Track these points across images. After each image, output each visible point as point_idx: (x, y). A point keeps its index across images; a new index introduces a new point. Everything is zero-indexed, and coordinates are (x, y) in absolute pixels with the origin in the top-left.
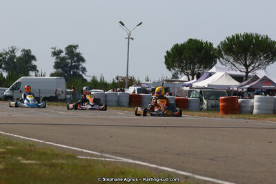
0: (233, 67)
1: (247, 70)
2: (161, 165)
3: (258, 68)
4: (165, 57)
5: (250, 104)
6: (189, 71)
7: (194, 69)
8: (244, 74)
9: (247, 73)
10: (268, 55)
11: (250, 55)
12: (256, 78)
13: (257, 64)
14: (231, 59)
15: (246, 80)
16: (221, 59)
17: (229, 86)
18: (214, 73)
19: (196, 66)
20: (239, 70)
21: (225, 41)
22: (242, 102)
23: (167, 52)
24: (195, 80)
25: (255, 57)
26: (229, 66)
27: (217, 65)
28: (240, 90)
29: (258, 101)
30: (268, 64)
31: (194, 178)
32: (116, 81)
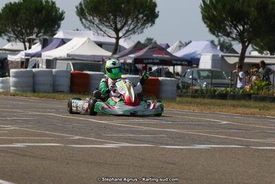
0: (99, 31)
8: (114, 41)
9: (118, 38)
14: (96, 21)
18: (69, 40)
20: (107, 36)
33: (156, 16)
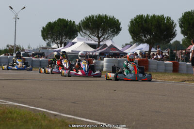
0: (90, 38)
1: (99, 40)
2: (38, 107)
3: (107, 39)
4: (42, 31)
5: (101, 64)
6: (59, 41)
7: (62, 39)
8: (97, 43)
9: (99, 42)
10: (114, 30)
11: (101, 30)
12: (105, 46)
13: (106, 36)
14: (88, 33)
15: (98, 47)
16: (81, 32)
17: (86, 52)
18: (76, 43)
19: (63, 38)
20: (94, 41)
21: (84, 20)
22: (96, 62)
23: (43, 28)
24: (63, 47)
25: (104, 31)
26: (86, 37)
27: (78, 37)
28: (94, 54)
29: (107, 62)
30: (114, 36)
31: (61, 116)
32: (7, 48)
33: (120, 30)
